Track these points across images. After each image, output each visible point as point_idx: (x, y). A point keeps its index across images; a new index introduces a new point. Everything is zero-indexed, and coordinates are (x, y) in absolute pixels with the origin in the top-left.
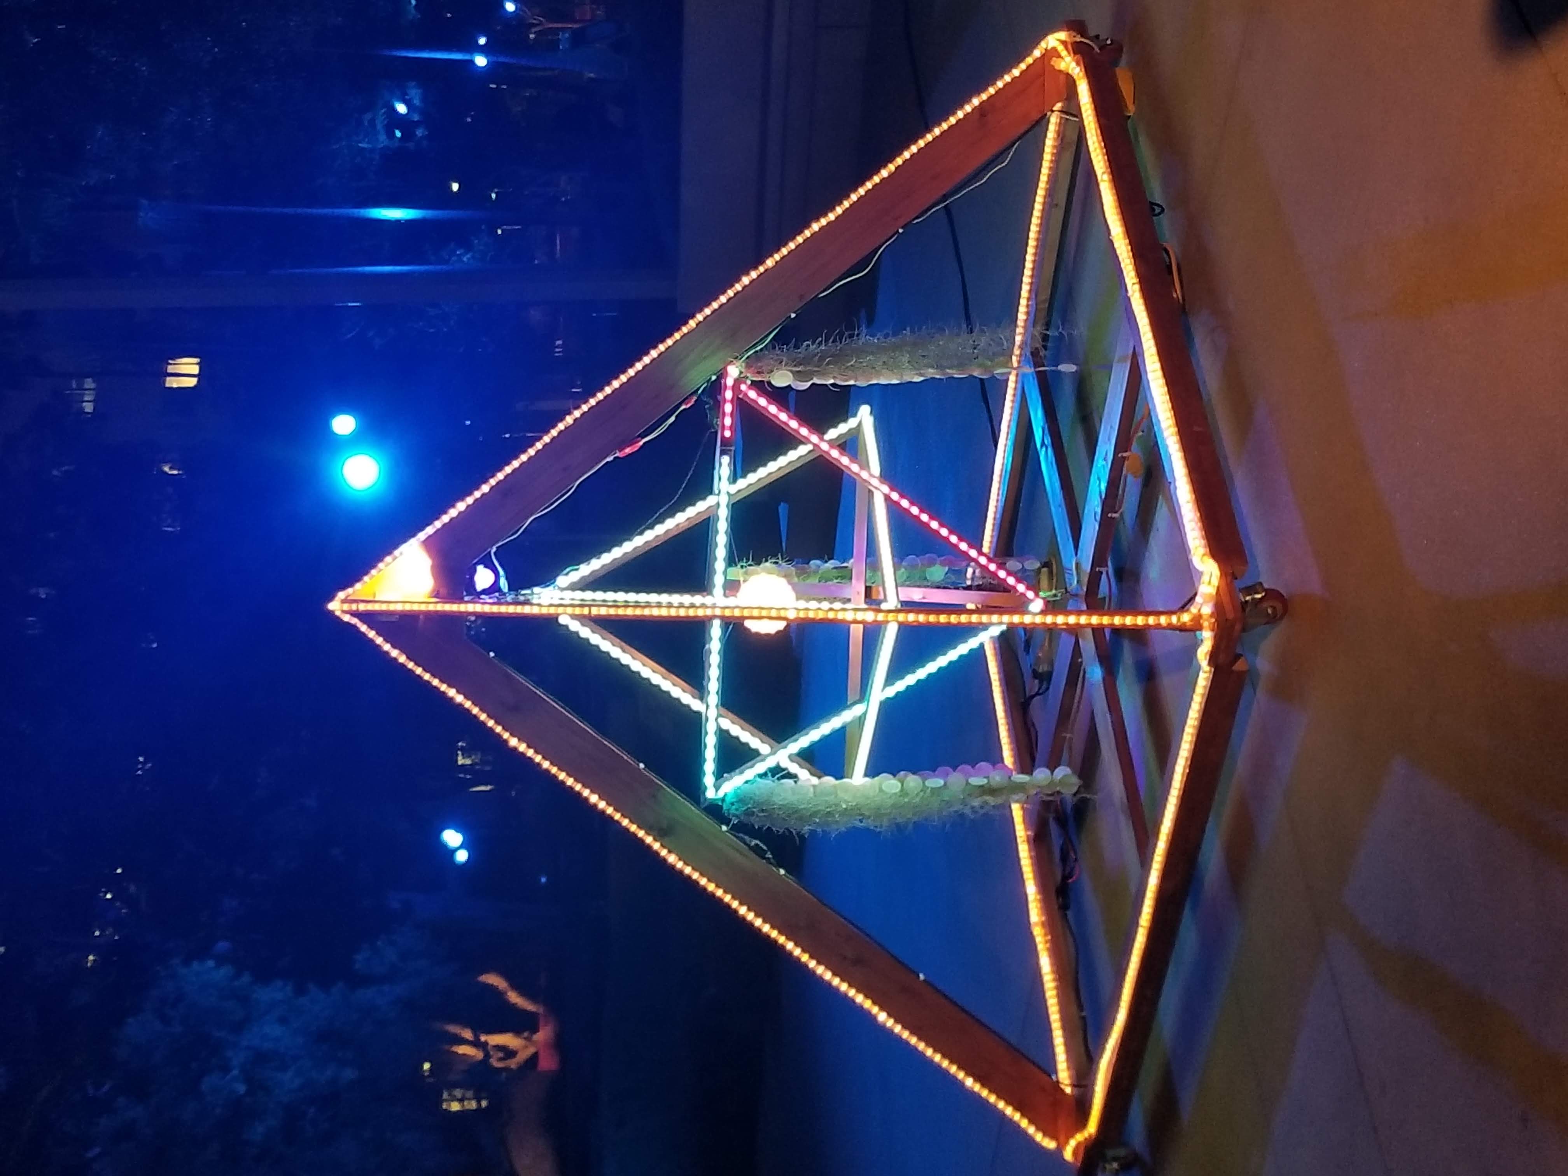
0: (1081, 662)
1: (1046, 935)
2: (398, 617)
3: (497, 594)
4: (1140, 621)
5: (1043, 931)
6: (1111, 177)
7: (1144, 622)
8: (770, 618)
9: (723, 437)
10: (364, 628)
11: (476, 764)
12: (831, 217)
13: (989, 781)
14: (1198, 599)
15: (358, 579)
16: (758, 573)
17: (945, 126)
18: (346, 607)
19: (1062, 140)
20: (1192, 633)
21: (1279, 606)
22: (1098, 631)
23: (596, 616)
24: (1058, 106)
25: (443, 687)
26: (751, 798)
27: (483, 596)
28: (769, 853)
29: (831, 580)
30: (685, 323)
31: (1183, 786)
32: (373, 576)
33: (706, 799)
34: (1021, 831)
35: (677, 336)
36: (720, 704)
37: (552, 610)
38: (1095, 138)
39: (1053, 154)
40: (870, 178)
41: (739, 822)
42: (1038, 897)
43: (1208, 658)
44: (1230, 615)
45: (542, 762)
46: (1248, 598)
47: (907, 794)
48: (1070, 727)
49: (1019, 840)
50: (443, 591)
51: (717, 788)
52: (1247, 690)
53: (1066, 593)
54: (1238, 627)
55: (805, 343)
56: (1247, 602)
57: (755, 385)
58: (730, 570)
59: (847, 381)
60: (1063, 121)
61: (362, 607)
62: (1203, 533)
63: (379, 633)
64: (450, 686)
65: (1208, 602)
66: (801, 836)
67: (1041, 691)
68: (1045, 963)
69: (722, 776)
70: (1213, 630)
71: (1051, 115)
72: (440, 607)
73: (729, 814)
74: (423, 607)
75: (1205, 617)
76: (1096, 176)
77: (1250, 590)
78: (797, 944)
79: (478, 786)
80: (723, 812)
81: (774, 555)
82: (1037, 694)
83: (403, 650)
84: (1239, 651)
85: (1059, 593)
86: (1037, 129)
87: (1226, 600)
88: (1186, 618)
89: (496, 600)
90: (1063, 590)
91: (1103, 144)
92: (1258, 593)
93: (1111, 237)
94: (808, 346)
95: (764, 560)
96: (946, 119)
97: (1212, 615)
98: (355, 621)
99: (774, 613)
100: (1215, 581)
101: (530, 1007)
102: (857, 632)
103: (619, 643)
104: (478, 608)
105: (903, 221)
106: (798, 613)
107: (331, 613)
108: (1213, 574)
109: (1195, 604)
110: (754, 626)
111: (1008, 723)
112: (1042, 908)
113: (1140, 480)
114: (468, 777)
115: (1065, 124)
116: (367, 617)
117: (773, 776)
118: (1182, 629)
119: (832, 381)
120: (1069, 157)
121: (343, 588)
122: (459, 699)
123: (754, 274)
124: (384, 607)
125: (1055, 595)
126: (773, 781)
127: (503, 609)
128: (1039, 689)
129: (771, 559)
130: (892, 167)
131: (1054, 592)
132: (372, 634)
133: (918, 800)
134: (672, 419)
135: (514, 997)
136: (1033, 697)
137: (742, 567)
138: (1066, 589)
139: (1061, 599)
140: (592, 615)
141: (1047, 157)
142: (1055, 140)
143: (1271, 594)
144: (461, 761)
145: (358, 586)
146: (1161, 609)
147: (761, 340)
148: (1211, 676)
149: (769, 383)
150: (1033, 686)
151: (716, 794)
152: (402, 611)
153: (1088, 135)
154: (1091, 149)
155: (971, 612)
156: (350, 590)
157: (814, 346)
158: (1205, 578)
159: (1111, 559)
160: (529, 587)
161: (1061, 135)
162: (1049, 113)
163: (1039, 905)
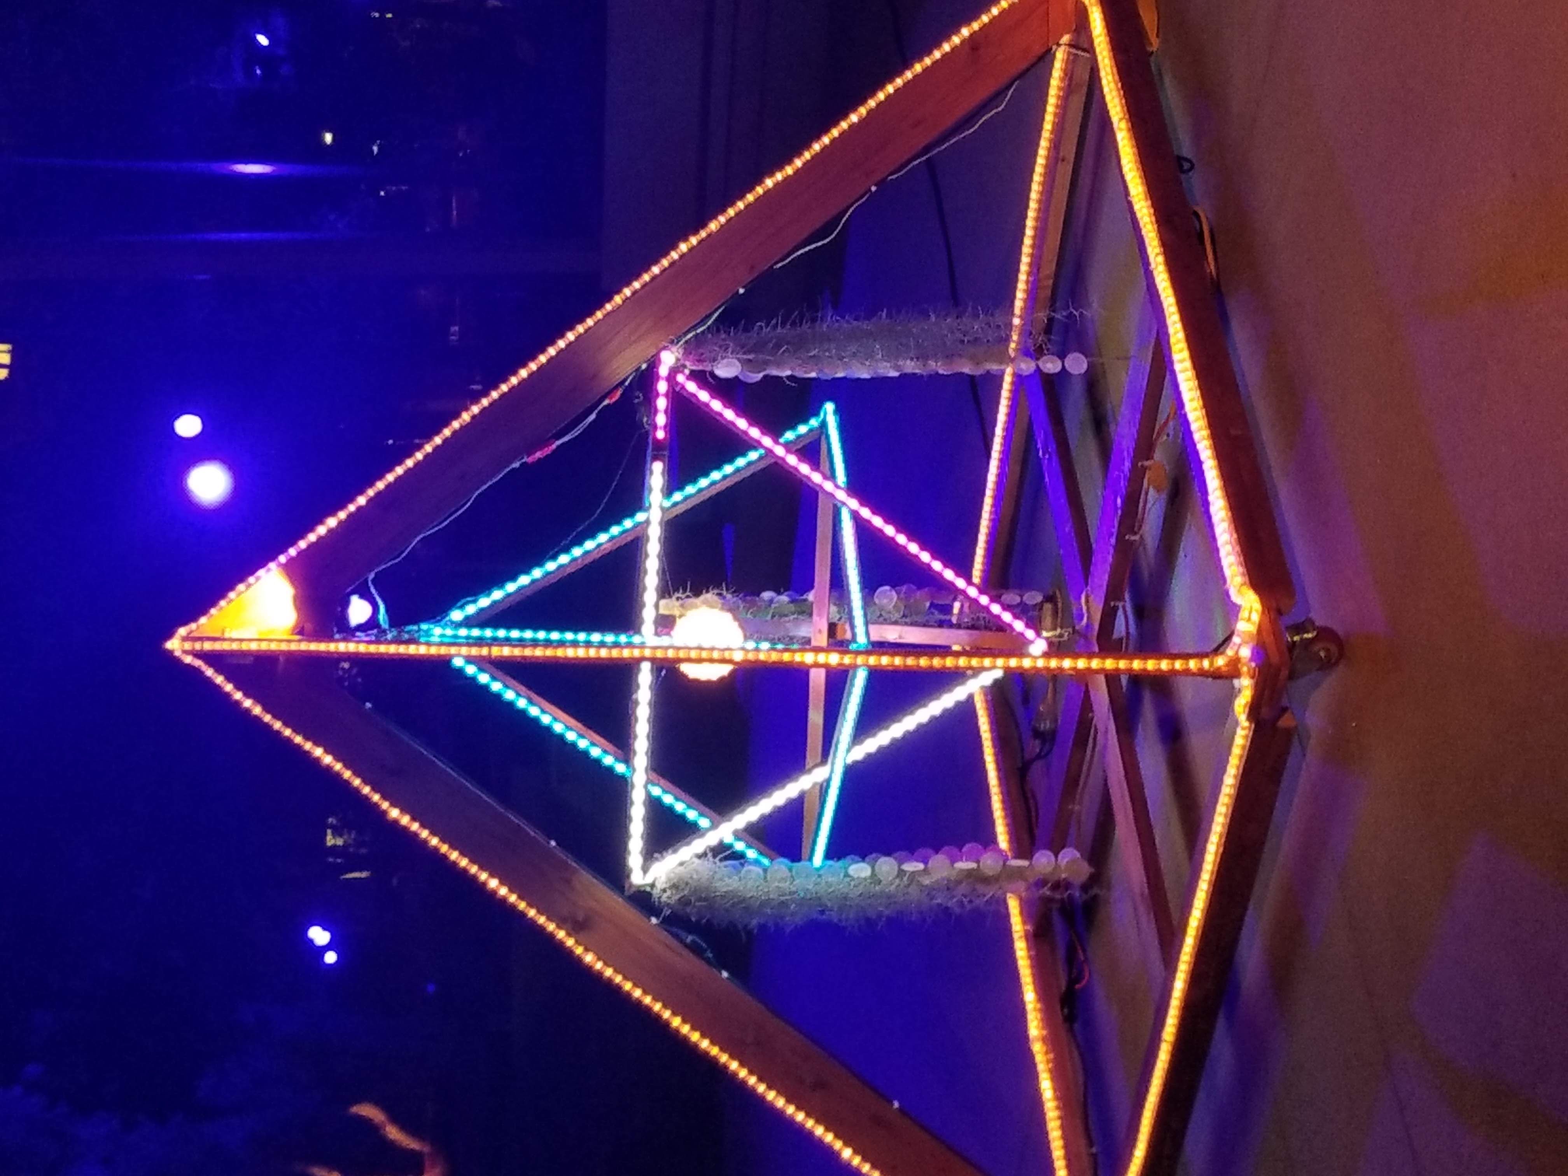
0: (1092, 719)
1: (1046, 1053)
2: (252, 659)
3: (375, 631)
4: (1165, 665)
5: (1044, 1049)
6: (1130, 124)
7: (1170, 667)
8: (711, 661)
9: (655, 439)
10: (209, 672)
11: (350, 845)
12: (789, 170)
13: (979, 866)
14: (1236, 639)
15: (204, 611)
16: (696, 607)
17: (928, 61)
18: (188, 646)
19: (1071, 79)
20: (1227, 682)
21: (1333, 648)
22: (1112, 678)
23: (496, 657)
24: (1066, 39)
25: (308, 746)
26: (687, 884)
27: (358, 634)
28: (708, 952)
29: (786, 616)
30: (610, 299)
31: (1216, 869)
32: (221, 608)
33: (631, 885)
34: (1017, 925)
35: (599, 315)
36: (649, 767)
37: (443, 650)
38: (1110, 78)
39: (1059, 97)
40: (836, 124)
41: (672, 912)
42: (1039, 1006)
43: (1247, 710)
44: (1275, 659)
45: (429, 838)
46: (1296, 638)
47: (880, 882)
48: (1078, 797)
49: (1016, 936)
50: (309, 627)
51: (645, 869)
52: (1295, 748)
53: (1073, 634)
54: (1284, 673)
55: (759, 324)
56: (1294, 643)
57: (695, 376)
58: (663, 602)
59: (806, 372)
60: (1071, 58)
61: (208, 646)
62: (1242, 558)
63: (228, 679)
64: (317, 743)
65: (1247, 643)
66: (749, 933)
67: (1043, 754)
68: (1046, 1087)
69: (652, 856)
70: (1252, 677)
71: (1056, 50)
72: (304, 646)
73: (660, 902)
74: (284, 647)
75: (1243, 661)
76: (1111, 124)
77: (1299, 628)
78: (742, 1064)
79: (352, 871)
80: (652, 900)
81: (718, 586)
82: (1039, 757)
83: (258, 700)
84: (1285, 702)
85: (1066, 632)
86: (1041, 64)
87: (1269, 640)
88: (1220, 661)
89: (373, 638)
90: (1070, 630)
91: (1120, 85)
92: (1308, 632)
93: (1129, 198)
94: (761, 327)
95: (704, 591)
96: (929, 53)
97: (1252, 659)
98: (198, 663)
99: (716, 655)
100: (1256, 617)
101: (413, 1144)
102: (817, 680)
103: (525, 692)
104: (351, 647)
105: (878, 177)
106: (746, 655)
107: (171, 652)
108: (1253, 609)
109: (1231, 645)
110: (692, 671)
111: (1002, 793)
112: (1042, 1020)
113: (1164, 496)
114: (339, 861)
115: (1074, 61)
116: (214, 659)
117: (714, 856)
118: (1216, 675)
119: (789, 373)
120: (1078, 101)
121: (185, 623)
122: (328, 759)
123: (694, 240)
124: (235, 646)
125: (1061, 636)
126: (715, 863)
127: (383, 649)
128: (1041, 750)
129: (712, 589)
130: (863, 111)
131: (1059, 631)
132: (219, 680)
133: (893, 888)
134: (593, 417)
135: (393, 1133)
136: (1032, 761)
137: (678, 599)
138: (1074, 628)
139: (1069, 639)
140: (493, 657)
141: (1052, 101)
142: (1062, 80)
143: (1325, 634)
144: (331, 840)
145: (203, 620)
146: (1191, 651)
147: (702, 321)
148: (1251, 733)
149: (712, 374)
150: (1034, 746)
151: (644, 879)
152: (258, 651)
153: (1103, 74)
154: (1106, 90)
155: (957, 654)
156: (193, 626)
157: (769, 329)
158: (1244, 614)
159: (1129, 592)
160: (416, 622)
161: (1069, 75)
162: (1054, 47)
163: (1039, 1016)
